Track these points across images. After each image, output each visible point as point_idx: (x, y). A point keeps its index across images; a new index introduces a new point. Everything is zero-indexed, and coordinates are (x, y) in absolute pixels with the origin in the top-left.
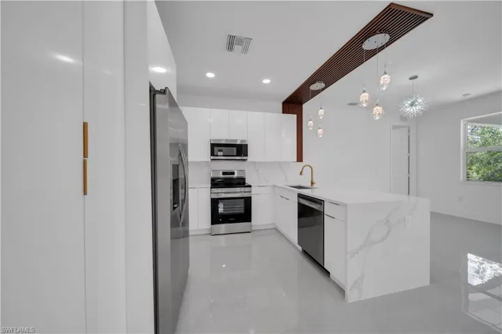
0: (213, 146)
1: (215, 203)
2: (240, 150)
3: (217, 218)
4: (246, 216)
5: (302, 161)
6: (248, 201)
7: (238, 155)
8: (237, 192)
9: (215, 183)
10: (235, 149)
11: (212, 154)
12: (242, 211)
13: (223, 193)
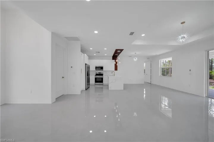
0: (96, 67)
1: (96, 78)
2: (102, 68)
3: (96, 81)
4: (102, 81)
5: (117, 70)
6: (102, 79)
7: (101, 69)
8: (101, 77)
9: (97, 75)
10: (100, 68)
11: (96, 69)
12: (101, 80)
13: (98, 77)
